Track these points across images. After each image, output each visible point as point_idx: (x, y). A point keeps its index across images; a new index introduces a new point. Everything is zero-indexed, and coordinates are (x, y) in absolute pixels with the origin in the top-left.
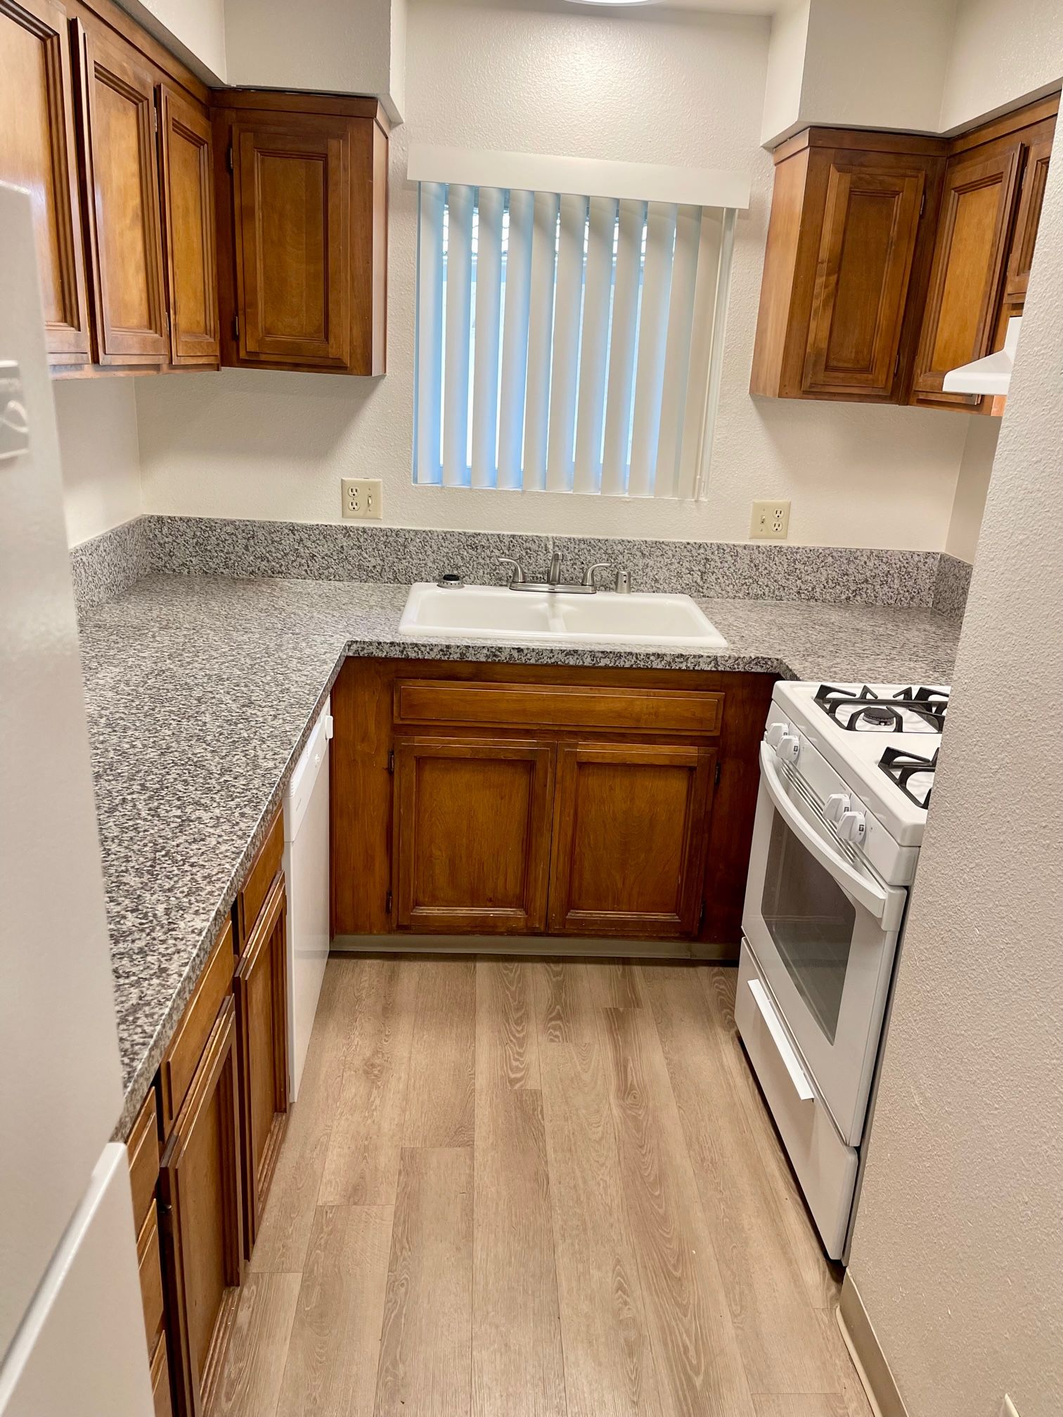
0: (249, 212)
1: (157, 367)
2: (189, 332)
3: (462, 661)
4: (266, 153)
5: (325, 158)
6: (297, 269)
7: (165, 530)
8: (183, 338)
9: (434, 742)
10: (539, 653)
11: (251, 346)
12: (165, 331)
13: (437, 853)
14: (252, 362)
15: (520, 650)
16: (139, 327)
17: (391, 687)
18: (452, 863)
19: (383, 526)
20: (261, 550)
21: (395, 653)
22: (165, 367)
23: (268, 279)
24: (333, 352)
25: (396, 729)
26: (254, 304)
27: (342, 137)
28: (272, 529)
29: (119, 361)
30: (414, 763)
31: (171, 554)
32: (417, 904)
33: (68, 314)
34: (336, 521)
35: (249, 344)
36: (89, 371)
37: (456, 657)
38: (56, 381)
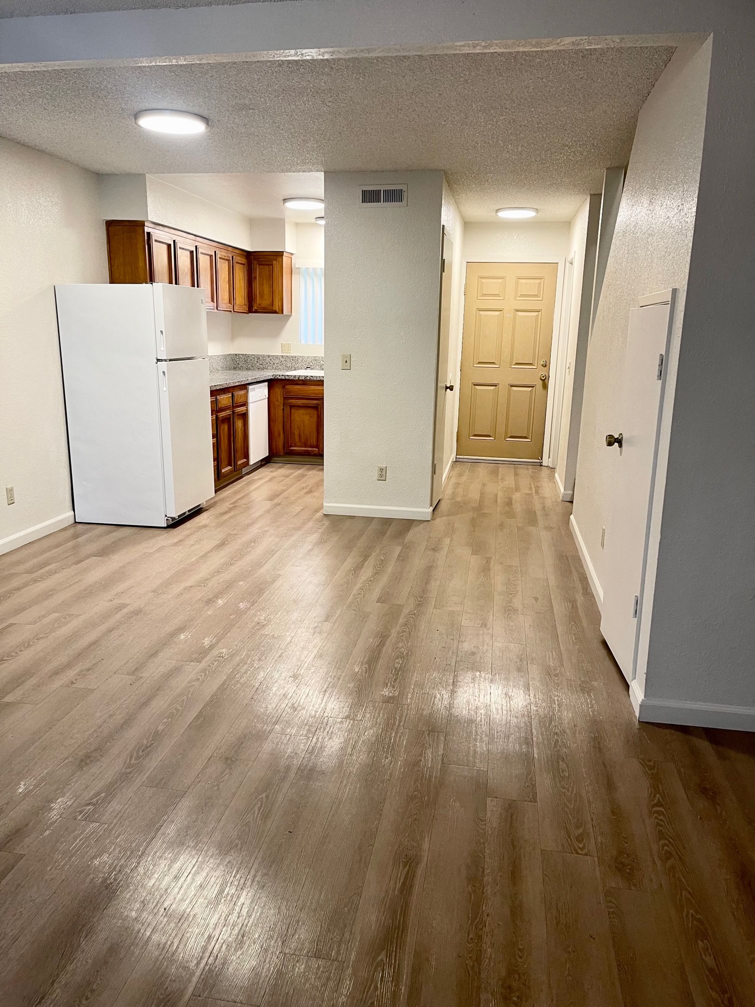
0: (255, 278)
1: (231, 311)
2: (238, 305)
3: (299, 380)
4: (259, 265)
5: (272, 265)
6: (266, 289)
7: (237, 357)
8: (237, 306)
9: (294, 401)
10: (317, 377)
11: (256, 308)
12: (233, 304)
13: (296, 432)
14: (256, 312)
15: (312, 376)
16: (227, 303)
17: (284, 387)
18: (300, 436)
19: (291, 355)
20: (261, 362)
21: (283, 378)
22: (233, 312)
23: (260, 294)
24: (274, 309)
25: (285, 398)
26: (256, 298)
27: (276, 260)
28: (263, 356)
29: (221, 309)
30: (289, 407)
31: (238, 364)
32: (291, 446)
33: (213, 300)
34: (280, 354)
35: (255, 308)
36: (216, 310)
37: (297, 378)
38: (207, 312)
